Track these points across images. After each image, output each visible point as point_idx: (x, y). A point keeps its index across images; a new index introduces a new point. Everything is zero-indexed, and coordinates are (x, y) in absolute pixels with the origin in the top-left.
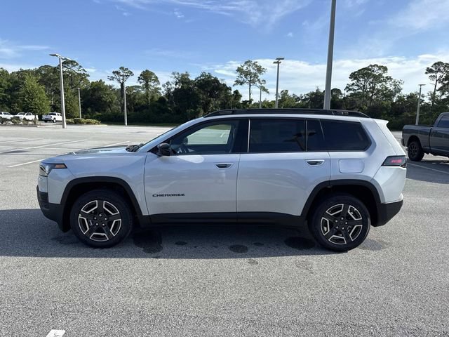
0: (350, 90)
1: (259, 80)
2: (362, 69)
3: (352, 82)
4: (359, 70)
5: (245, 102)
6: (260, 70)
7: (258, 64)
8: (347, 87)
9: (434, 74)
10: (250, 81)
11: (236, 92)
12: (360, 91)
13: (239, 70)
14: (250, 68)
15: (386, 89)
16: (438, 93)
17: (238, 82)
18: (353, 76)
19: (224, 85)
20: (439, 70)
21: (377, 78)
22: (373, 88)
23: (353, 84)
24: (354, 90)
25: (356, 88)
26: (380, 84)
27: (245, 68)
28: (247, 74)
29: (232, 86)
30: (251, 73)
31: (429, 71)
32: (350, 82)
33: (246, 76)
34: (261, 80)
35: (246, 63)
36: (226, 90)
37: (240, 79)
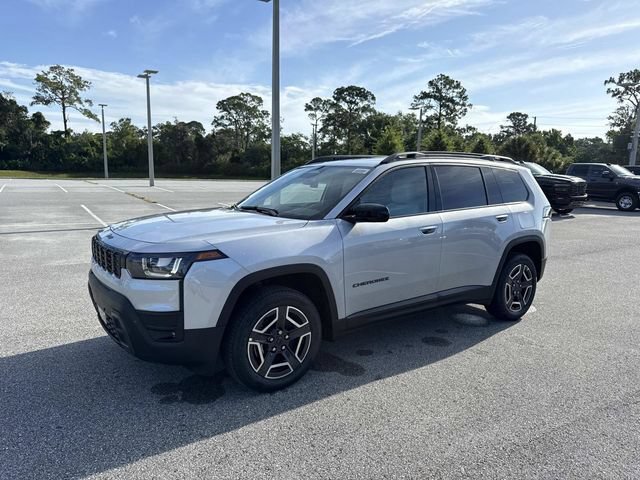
0: (219, 124)
1: (79, 100)
2: (233, 98)
3: (221, 115)
4: (229, 99)
5: (58, 134)
6: (78, 82)
7: (76, 73)
8: (215, 121)
9: (313, 112)
10: (63, 99)
11: (38, 117)
12: (233, 127)
13: (39, 79)
14: (60, 78)
15: (264, 127)
16: (320, 135)
17: (38, 99)
18: (222, 105)
19: (13, 103)
20: (318, 108)
21: (252, 112)
22: (249, 124)
23: (222, 117)
24: (225, 125)
25: (227, 122)
26: (256, 120)
27: (51, 76)
28: (57, 87)
29: (27, 106)
30: (63, 87)
31: (308, 108)
32: (218, 113)
33: (54, 91)
34: (83, 100)
35: (52, 69)
36: (17, 112)
37: (43, 94)
